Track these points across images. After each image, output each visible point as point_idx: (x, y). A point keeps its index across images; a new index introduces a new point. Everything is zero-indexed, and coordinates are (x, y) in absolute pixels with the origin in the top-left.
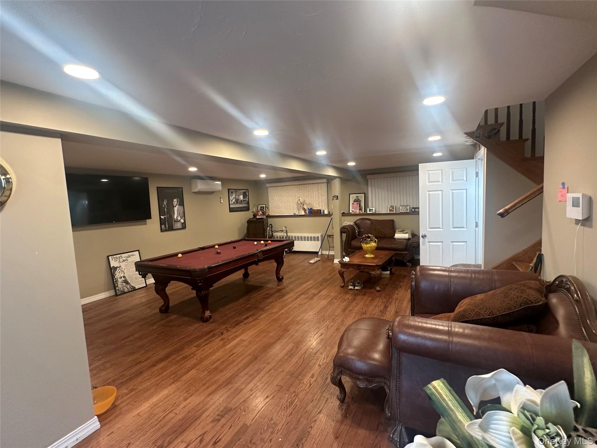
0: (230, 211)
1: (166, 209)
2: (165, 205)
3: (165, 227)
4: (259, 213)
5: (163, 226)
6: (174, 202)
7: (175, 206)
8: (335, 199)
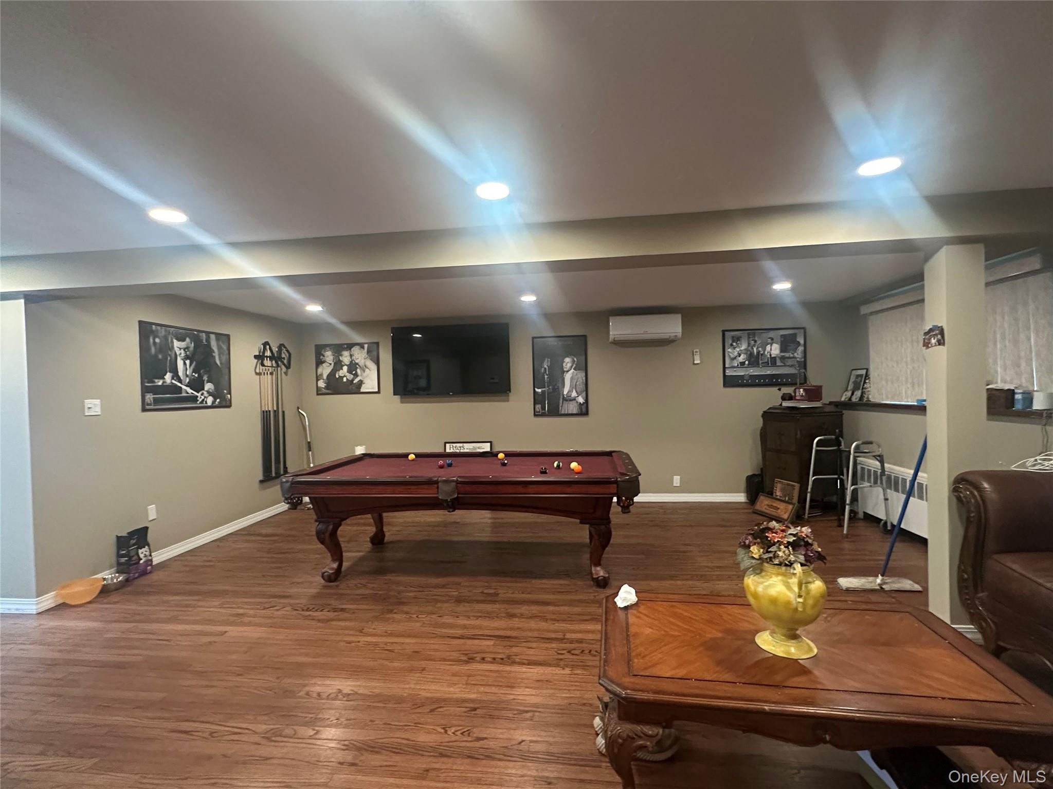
0: (725, 385)
3: (543, 408)
4: (797, 394)
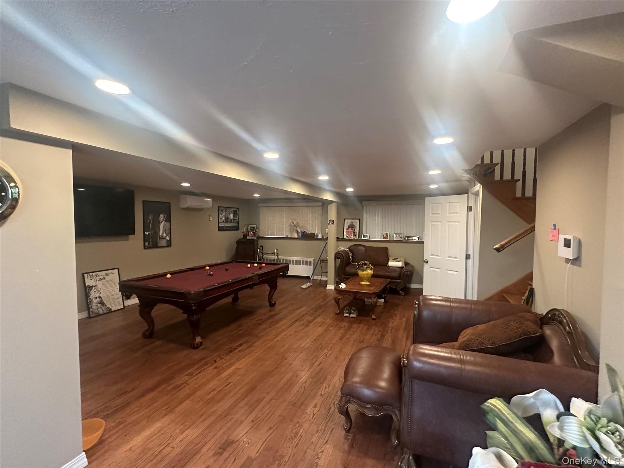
0: (219, 230)
1: (151, 225)
2: (150, 220)
3: (149, 244)
4: (250, 234)
5: (147, 243)
6: (160, 218)
7: (162, 222)
8: (330, 223)
